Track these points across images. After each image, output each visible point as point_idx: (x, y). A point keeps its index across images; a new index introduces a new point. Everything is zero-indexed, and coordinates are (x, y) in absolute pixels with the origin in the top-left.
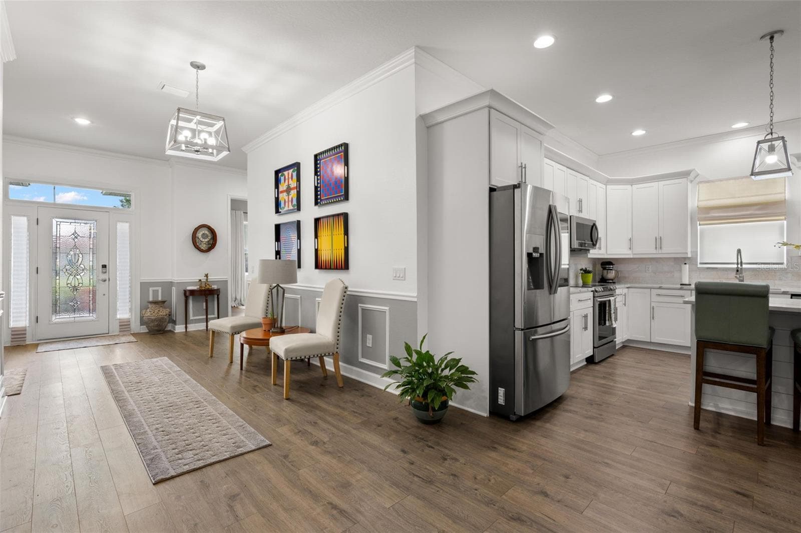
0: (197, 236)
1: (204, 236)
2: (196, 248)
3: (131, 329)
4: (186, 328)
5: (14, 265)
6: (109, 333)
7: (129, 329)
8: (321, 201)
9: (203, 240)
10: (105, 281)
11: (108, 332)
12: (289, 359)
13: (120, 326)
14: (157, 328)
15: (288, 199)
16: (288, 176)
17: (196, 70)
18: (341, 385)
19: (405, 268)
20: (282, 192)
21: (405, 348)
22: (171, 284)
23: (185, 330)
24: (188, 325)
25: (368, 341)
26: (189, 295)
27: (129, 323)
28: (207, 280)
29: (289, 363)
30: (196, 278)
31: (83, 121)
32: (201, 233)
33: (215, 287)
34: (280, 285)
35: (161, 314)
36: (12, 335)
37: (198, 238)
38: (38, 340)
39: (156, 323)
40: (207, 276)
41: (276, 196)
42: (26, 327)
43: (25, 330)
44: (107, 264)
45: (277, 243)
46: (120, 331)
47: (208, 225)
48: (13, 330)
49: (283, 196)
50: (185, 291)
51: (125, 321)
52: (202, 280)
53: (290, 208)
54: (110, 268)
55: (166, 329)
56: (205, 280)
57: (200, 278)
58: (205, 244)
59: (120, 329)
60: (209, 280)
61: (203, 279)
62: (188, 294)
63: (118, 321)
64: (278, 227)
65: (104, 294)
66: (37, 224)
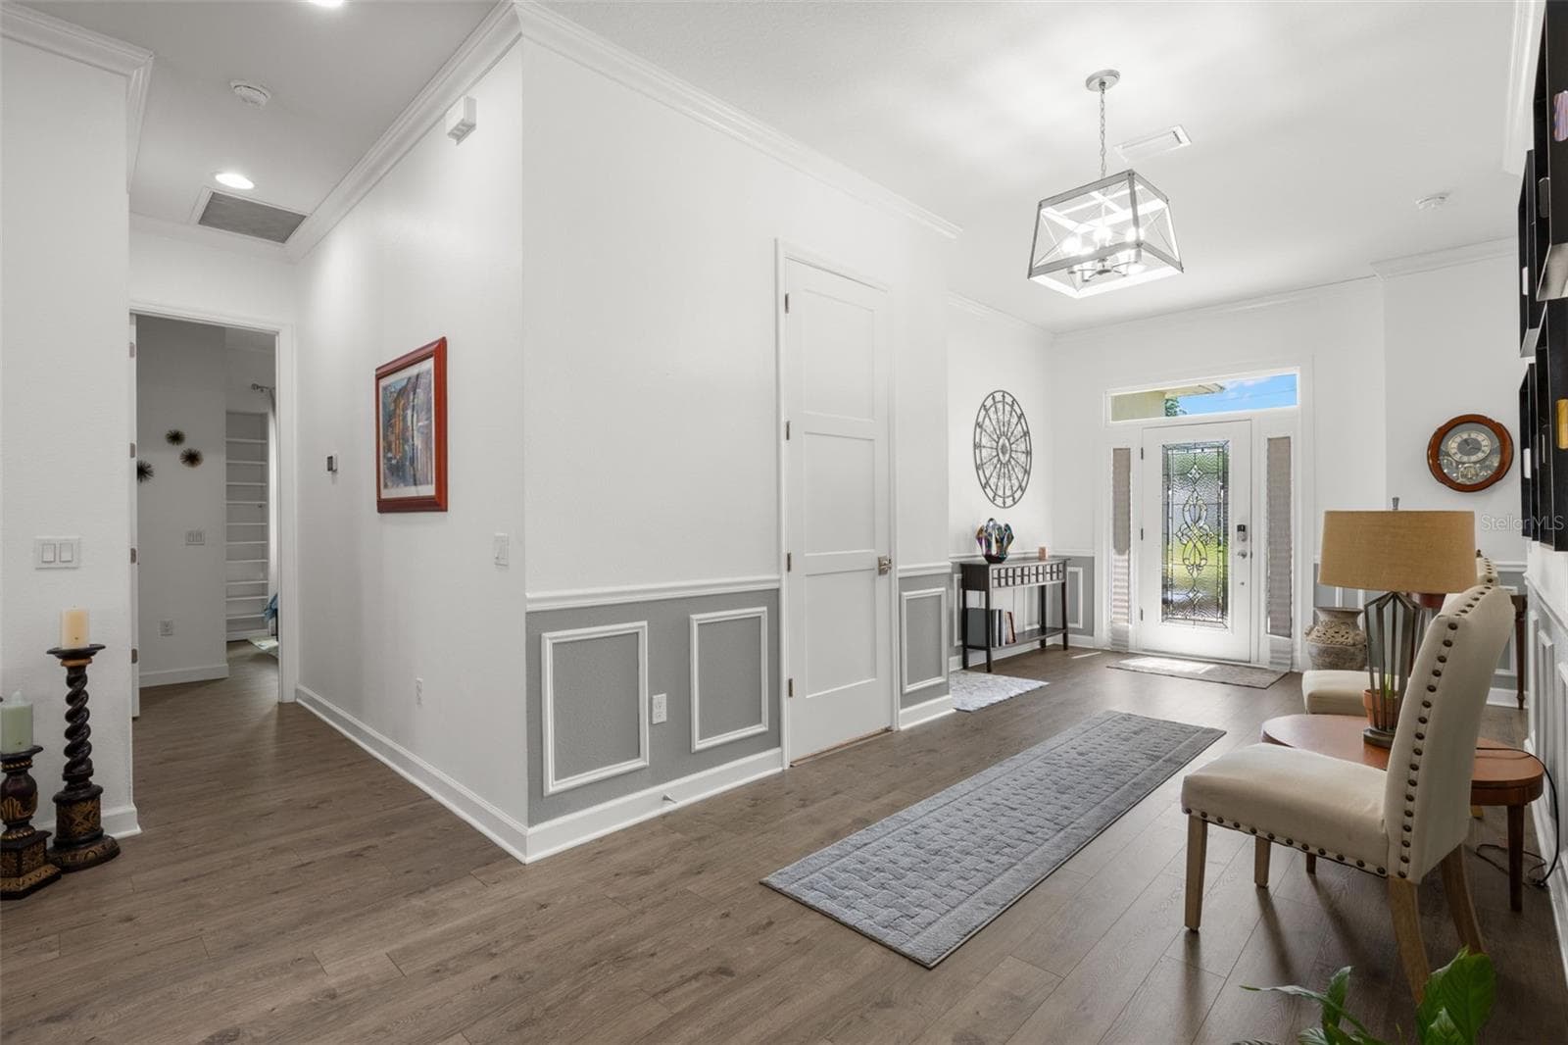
0: (1442, 447)
2: (1441, 482)
3: (1291, 664)
6: (1249, 662)
9: (1465, 459)
10: (1244, 556)
11: (1248, 660)
13: (1273, 651)
27: (1289, 649)
32: (1459, 439)
36: (1113, 634)
37: (1447, 454)
38: (1144, 650)
43: (1127, 630)
44: (1247, 524)
46: (1271, 663)
54: (1253, 530)
58: (1472, 468)
59: (1273, 657)
63: (1269, 641)
65: (1243, 584)
66: (1142, 457)
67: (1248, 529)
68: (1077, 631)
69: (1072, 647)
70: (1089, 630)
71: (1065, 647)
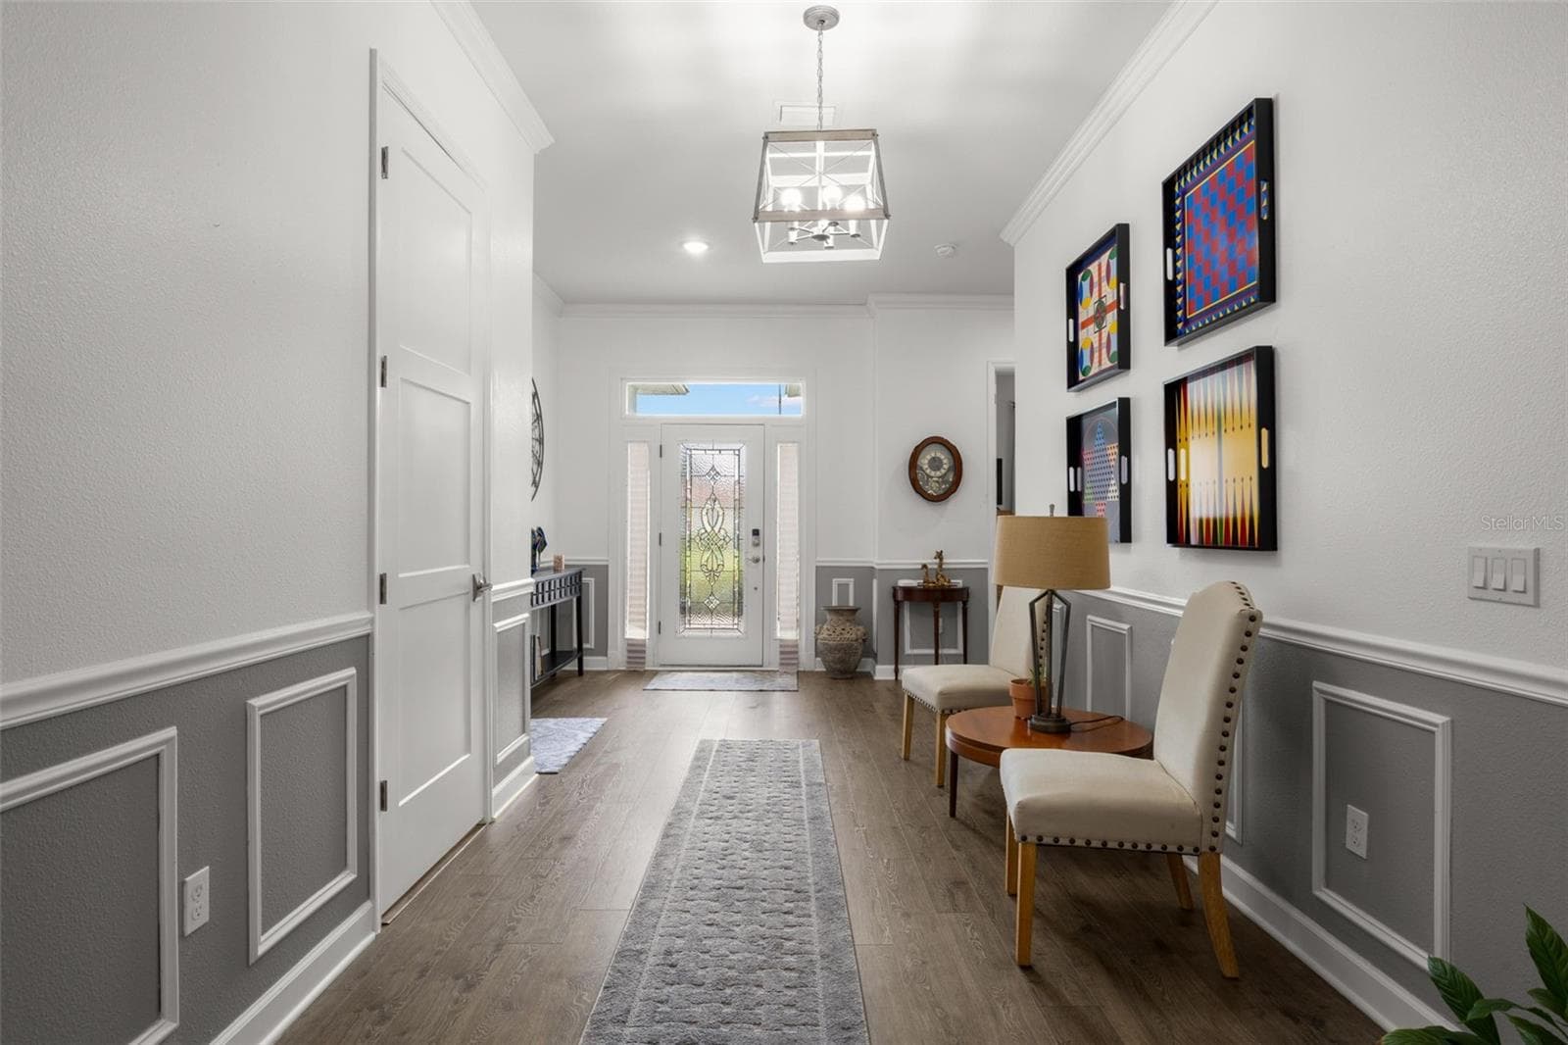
0: (919, 463)
1: (935, 464)
2: (917, 492)
3: (798, 663)
4: (897, 671)
5: (632, 530)
6: (761, 666)
7: (796, 662)
8: (1185, 325)
9: (933, 474)
10: (757, 561)
11: (760, 663)
12: (1032, 839)
13: (782, 653)
14: (839, 666)
15: (1100, 340)
16: (1100, 274)
17: (817, 32)
18: (1229, 969)
19: (1537, 552)
20: (1085, 324)
21: (1529, 942)
22: (870, 571)
23: (894, 678)
24: (900, 667)
25: (1350, 830)
26: (903, 597)
27: (795, 649)
28: (940, 565)
29: (1032, 851)
30: (915, 562)
31: (696, 247)
32: (929, 457)
33: (959, 583)
34: (1059, 592)
35: (848, 636)
36: (629, 651)
37: (921, 469)
38: (662, 665)
39: (838, 656)
40: (940, 555)
41: (1071, 340)
42: (645, 640)
43: (644, 645)
44: (760, 528)
45: (1072, 470)
46: (782, 664)
47: (945, 438)
48: (630, 642)
49: (1088, 336)
50: (895, 590)
51: (790, 644)
52: (929, 567)
53: (1103, 367)
54: (765, 534)
55: (858, 670)
56: (936, 567)
57: (924, 562)
58: (937, 482)
59: (782, 659)
60: (944, 566)
61: (933, 563)
62: (900, 597)
63: (778, 643)
64: (1075, 426)
65: (756, 589)
66: (661, 456)
67: (761, 533)
68: (592, 652)
69: (588, 672)
70: (602, 649)
71: (581, 672)
